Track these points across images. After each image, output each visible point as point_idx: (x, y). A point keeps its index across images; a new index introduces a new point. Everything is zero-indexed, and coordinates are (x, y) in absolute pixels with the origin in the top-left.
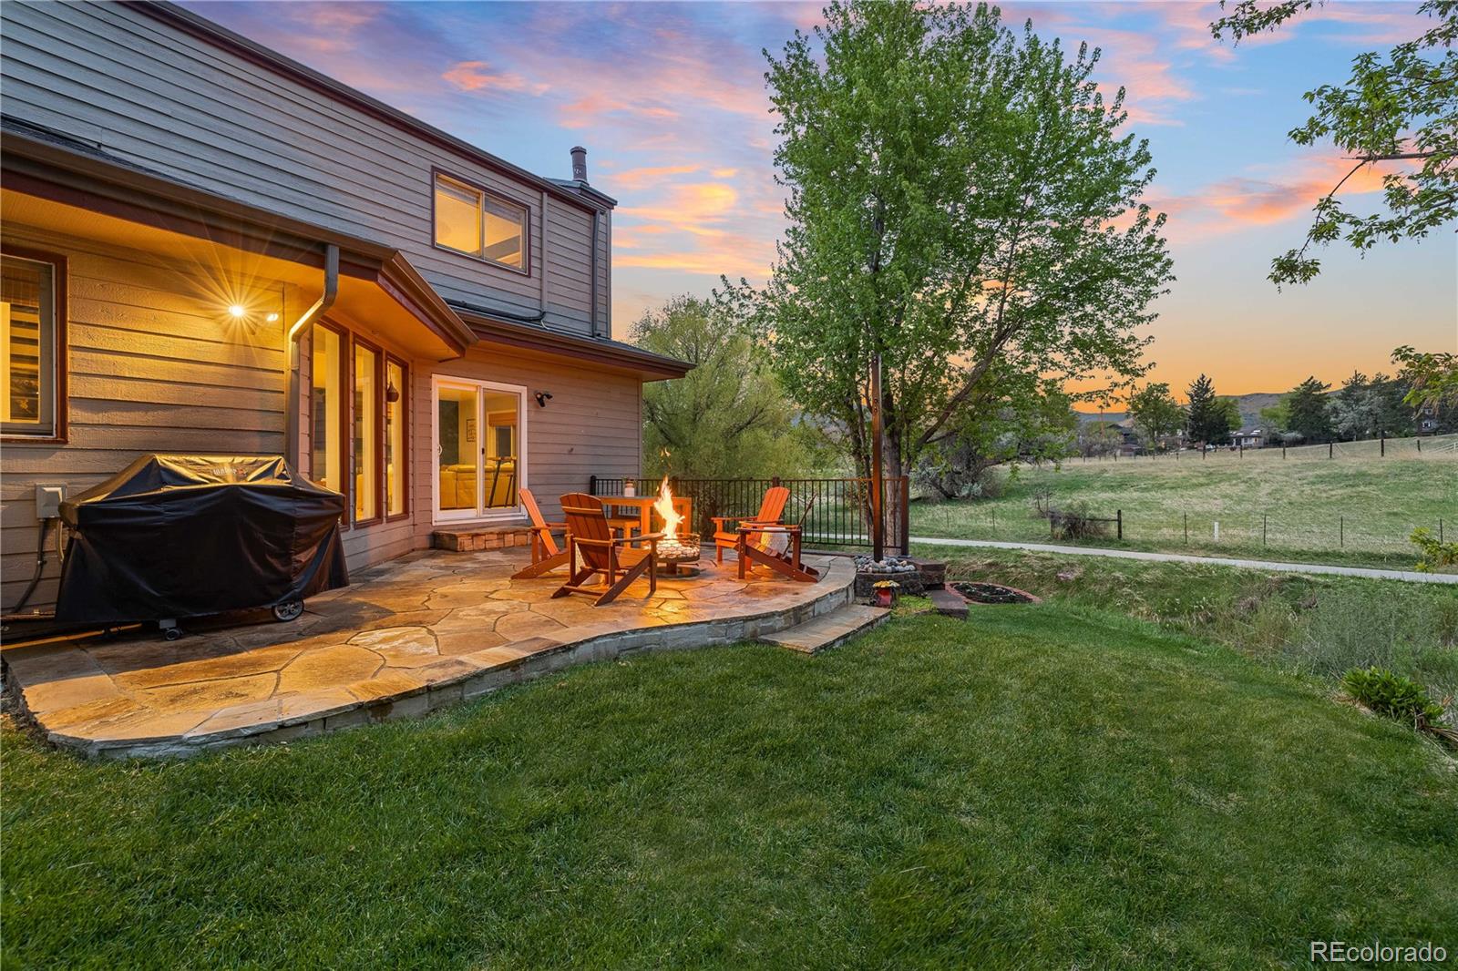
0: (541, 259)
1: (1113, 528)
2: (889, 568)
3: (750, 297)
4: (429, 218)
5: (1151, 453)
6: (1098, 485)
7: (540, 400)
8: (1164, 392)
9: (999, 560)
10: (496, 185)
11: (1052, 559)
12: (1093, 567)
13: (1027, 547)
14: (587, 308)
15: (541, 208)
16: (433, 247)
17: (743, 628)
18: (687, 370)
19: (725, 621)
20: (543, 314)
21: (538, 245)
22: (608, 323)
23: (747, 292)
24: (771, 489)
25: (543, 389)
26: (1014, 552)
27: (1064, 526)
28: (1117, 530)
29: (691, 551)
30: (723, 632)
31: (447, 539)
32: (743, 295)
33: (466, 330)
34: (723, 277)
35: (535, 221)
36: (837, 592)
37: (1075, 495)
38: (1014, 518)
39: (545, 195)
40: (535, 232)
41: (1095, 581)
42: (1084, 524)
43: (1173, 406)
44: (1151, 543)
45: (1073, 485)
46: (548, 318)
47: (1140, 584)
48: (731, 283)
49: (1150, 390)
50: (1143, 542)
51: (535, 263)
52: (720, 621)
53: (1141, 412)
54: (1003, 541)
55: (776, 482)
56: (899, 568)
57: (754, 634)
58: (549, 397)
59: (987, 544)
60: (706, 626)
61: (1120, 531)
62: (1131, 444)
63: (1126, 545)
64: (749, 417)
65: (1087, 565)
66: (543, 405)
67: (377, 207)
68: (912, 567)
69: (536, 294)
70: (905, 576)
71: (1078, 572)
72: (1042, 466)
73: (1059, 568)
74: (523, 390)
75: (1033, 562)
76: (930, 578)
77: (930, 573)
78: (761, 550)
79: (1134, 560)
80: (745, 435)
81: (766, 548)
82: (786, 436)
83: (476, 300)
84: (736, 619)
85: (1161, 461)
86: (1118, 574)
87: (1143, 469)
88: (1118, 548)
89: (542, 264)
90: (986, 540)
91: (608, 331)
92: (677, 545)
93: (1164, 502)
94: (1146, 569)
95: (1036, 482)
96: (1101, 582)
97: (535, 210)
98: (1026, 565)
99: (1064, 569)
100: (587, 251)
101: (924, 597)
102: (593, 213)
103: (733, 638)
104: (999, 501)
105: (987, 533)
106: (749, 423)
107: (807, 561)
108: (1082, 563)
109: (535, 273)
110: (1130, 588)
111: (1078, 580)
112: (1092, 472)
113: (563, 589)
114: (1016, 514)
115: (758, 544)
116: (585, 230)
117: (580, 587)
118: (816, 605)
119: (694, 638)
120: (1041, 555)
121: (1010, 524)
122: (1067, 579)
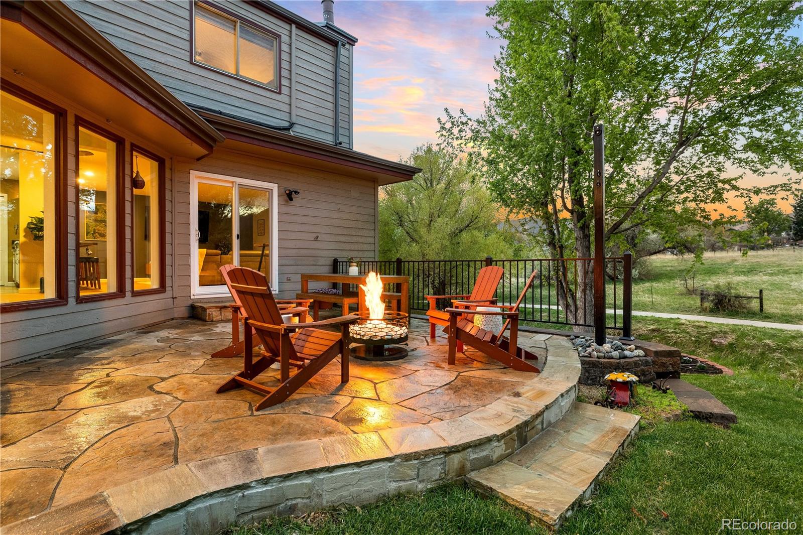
0: (290, 79)
1: (755, 304)
2: (616, 354)
3: (466, 123)
4: (188, 38)
5: (763, 248)
6: (732, 270)
7: (289, 196)
8: (772, 204)
9: (661, 327)
10: (250, 15)
11: (706, 327)
12: (744, 335)
13: (684, 317)
14: (331, 122)
15: (290, 37)
16: (191, 63)
17: (444, 464)
18: (414, 173)
19: (416, 456)
20: (292, 125)
21: (288, 68)
22: (350, 137)
23: (464, 120)
24: (484, 269)
25: (292, 186)
26: (673, 321)
27: (712, 301)
28: (758, 304)
29: (398, 331)
30: (413, 473)
31: (200, 310)
32: (462, 123)
33: (210, 128)
34: (446, 109)
35: (285, 47)
36: (568, 392)
37: (714, 278)
38: (666, 295)
39: (294, 26)
40: (285, 56)
41: (747, 346)
42: (729, 300)
43: (780, 214)
44: (791, 316)
45: (712, 271)
46: (297, 128)
47: (790, 350)
48: (452, 113)
49: (762, 204)
50: (783, 315)
51: (285, 82)
52: (407, 457)
53: (754, 219)
54: (661, 312)
55: (489, 262)
56: (627, 353)
57: (462, 471)
58: (296, 192)
59: (649, 314)
60: (385, 466)
61: (761, 306)
62: (748, 243)
63: (768, 317)
64: (467, 223)
65: (739, 334)
66: (291, 199)
67: (139, 25)
68: (640, 352)
69: (286, 108)
70: (636, 363)
71: (731, 339)
72: (685, 256)
73: (714, 334)
74: (275, 187)
75: (690, 329)
76: (663, 365)
77: (664, 360)
78: (473, 332)
79: (781, 330)
80: (464, 234)
81: (479, 330)
82: (493, 236)
83: (232, 110)
84: (433, 452)
85: (781, 253)
86: (768, 342)
87: (767, 259)
88: (759, 319)
89: (291, 83)
90: (646, 310)
91: (350, 142)
92: (383, 325)
93: (792, 284)
94: (794, 338)
95: (679, 268)
96: (753, 348)
97: (285, 38)
98: (683, 331)
99: (718, 335)
100: (330, 75)
101: (665, 392)
102: (335, 44)
103: (429, 480)
104: (652, 282)
105: (647, 306)
106: (468, 226)
107: (525, 342)
108: (733, 331)
109: (285, 90)
110: (780, 353)
111: (731, 345)
112: (724, 261)
113: (234, 380)
114: (668, 292)
115: (470, 325)
116: (329, 59)
117: (252, 382)
118: (545, 414)
119: (367, 485)
120: (697, 324)
121: (664, 299)
122: (721, 344)
